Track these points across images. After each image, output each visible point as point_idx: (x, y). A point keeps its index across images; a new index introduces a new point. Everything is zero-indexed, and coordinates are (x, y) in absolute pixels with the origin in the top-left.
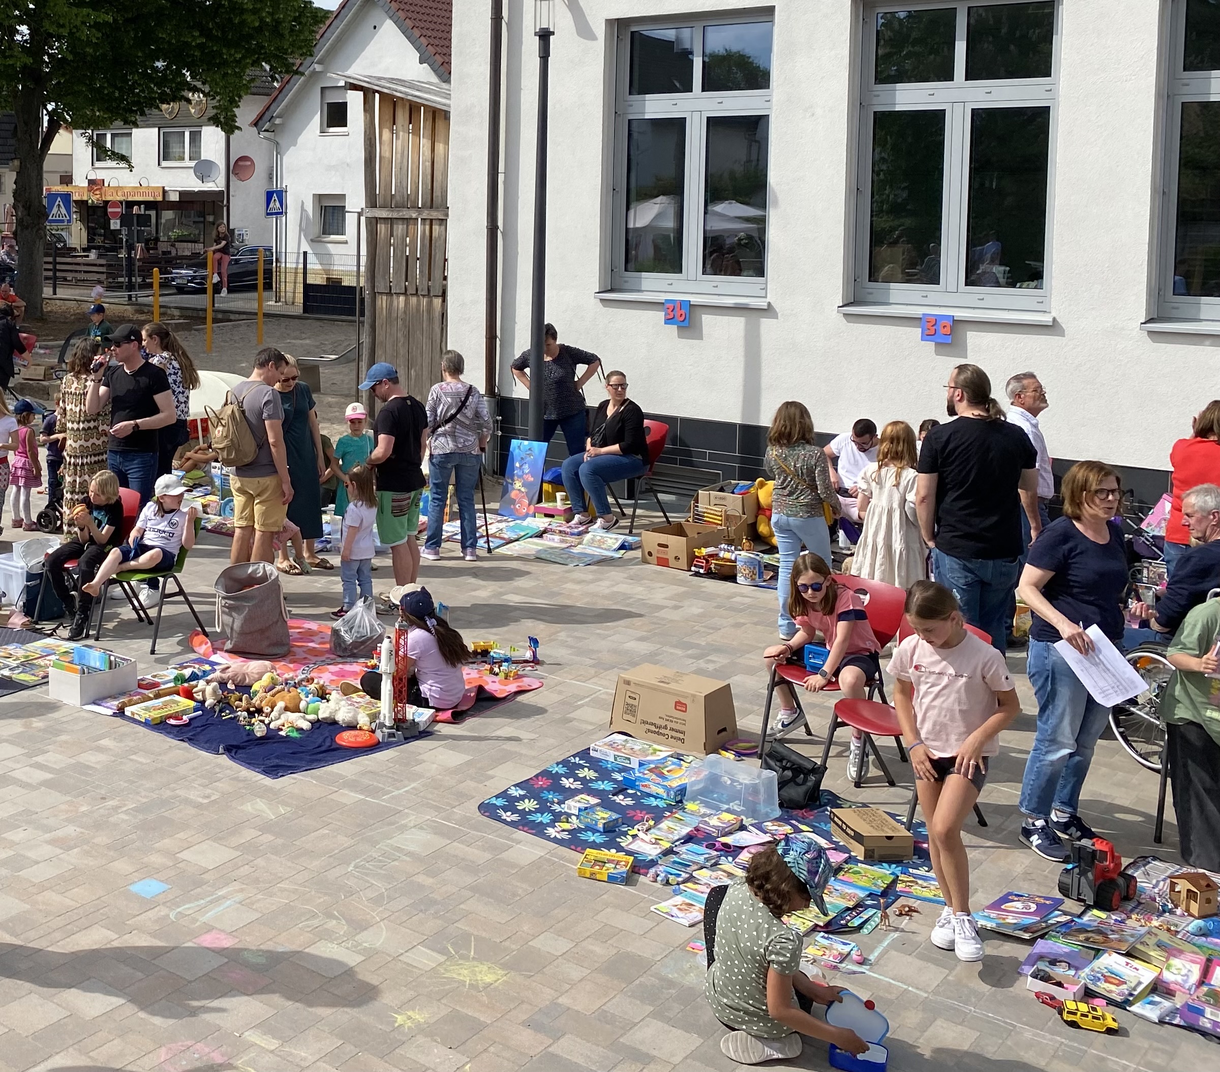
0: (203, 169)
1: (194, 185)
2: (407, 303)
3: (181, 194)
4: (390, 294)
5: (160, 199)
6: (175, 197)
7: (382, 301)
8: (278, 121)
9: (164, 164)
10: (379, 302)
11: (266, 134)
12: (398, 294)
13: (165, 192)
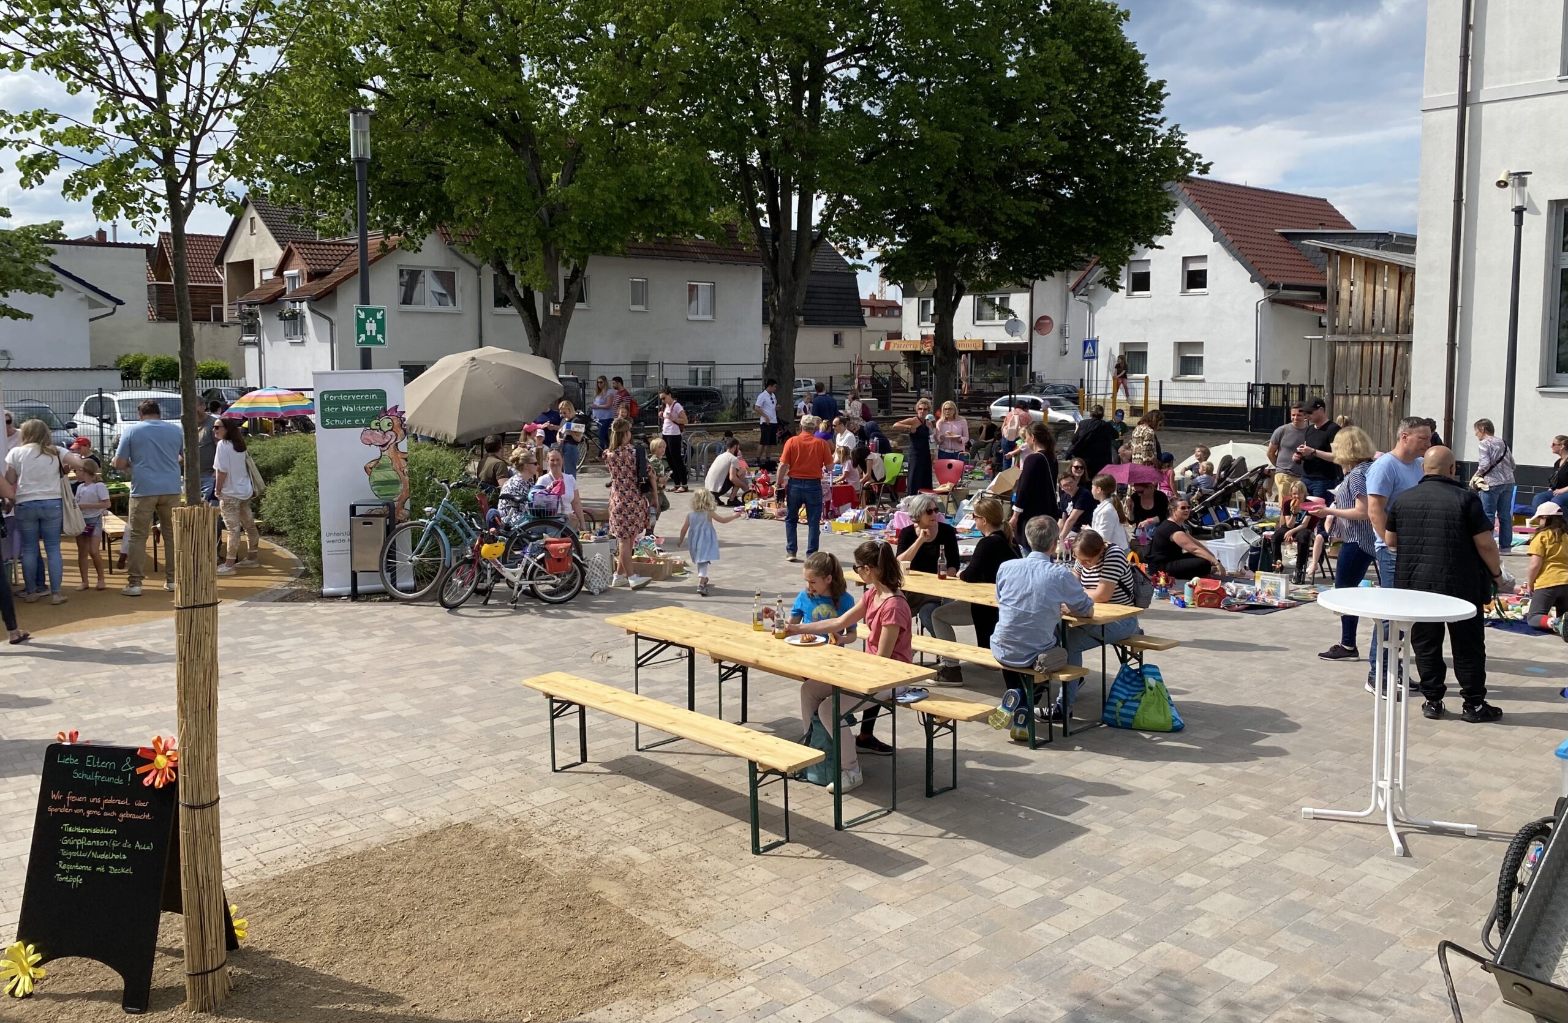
0: (1012, 328)
1: (1008, 339)
2: (1360, 401)
3: (998, 345)
4: (1346, 395)
5: (981, 349)
6: (993, 348)
7: (1340, 401)
8: (1091, 287)
9: (978, 323)
10: (1336, 401)
11: (1082, 298)
12: (1353, 395)
13: (984, 344)
